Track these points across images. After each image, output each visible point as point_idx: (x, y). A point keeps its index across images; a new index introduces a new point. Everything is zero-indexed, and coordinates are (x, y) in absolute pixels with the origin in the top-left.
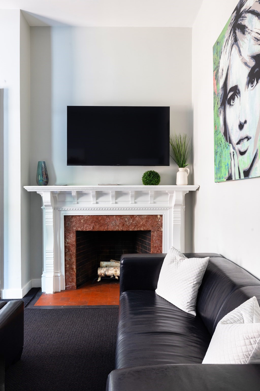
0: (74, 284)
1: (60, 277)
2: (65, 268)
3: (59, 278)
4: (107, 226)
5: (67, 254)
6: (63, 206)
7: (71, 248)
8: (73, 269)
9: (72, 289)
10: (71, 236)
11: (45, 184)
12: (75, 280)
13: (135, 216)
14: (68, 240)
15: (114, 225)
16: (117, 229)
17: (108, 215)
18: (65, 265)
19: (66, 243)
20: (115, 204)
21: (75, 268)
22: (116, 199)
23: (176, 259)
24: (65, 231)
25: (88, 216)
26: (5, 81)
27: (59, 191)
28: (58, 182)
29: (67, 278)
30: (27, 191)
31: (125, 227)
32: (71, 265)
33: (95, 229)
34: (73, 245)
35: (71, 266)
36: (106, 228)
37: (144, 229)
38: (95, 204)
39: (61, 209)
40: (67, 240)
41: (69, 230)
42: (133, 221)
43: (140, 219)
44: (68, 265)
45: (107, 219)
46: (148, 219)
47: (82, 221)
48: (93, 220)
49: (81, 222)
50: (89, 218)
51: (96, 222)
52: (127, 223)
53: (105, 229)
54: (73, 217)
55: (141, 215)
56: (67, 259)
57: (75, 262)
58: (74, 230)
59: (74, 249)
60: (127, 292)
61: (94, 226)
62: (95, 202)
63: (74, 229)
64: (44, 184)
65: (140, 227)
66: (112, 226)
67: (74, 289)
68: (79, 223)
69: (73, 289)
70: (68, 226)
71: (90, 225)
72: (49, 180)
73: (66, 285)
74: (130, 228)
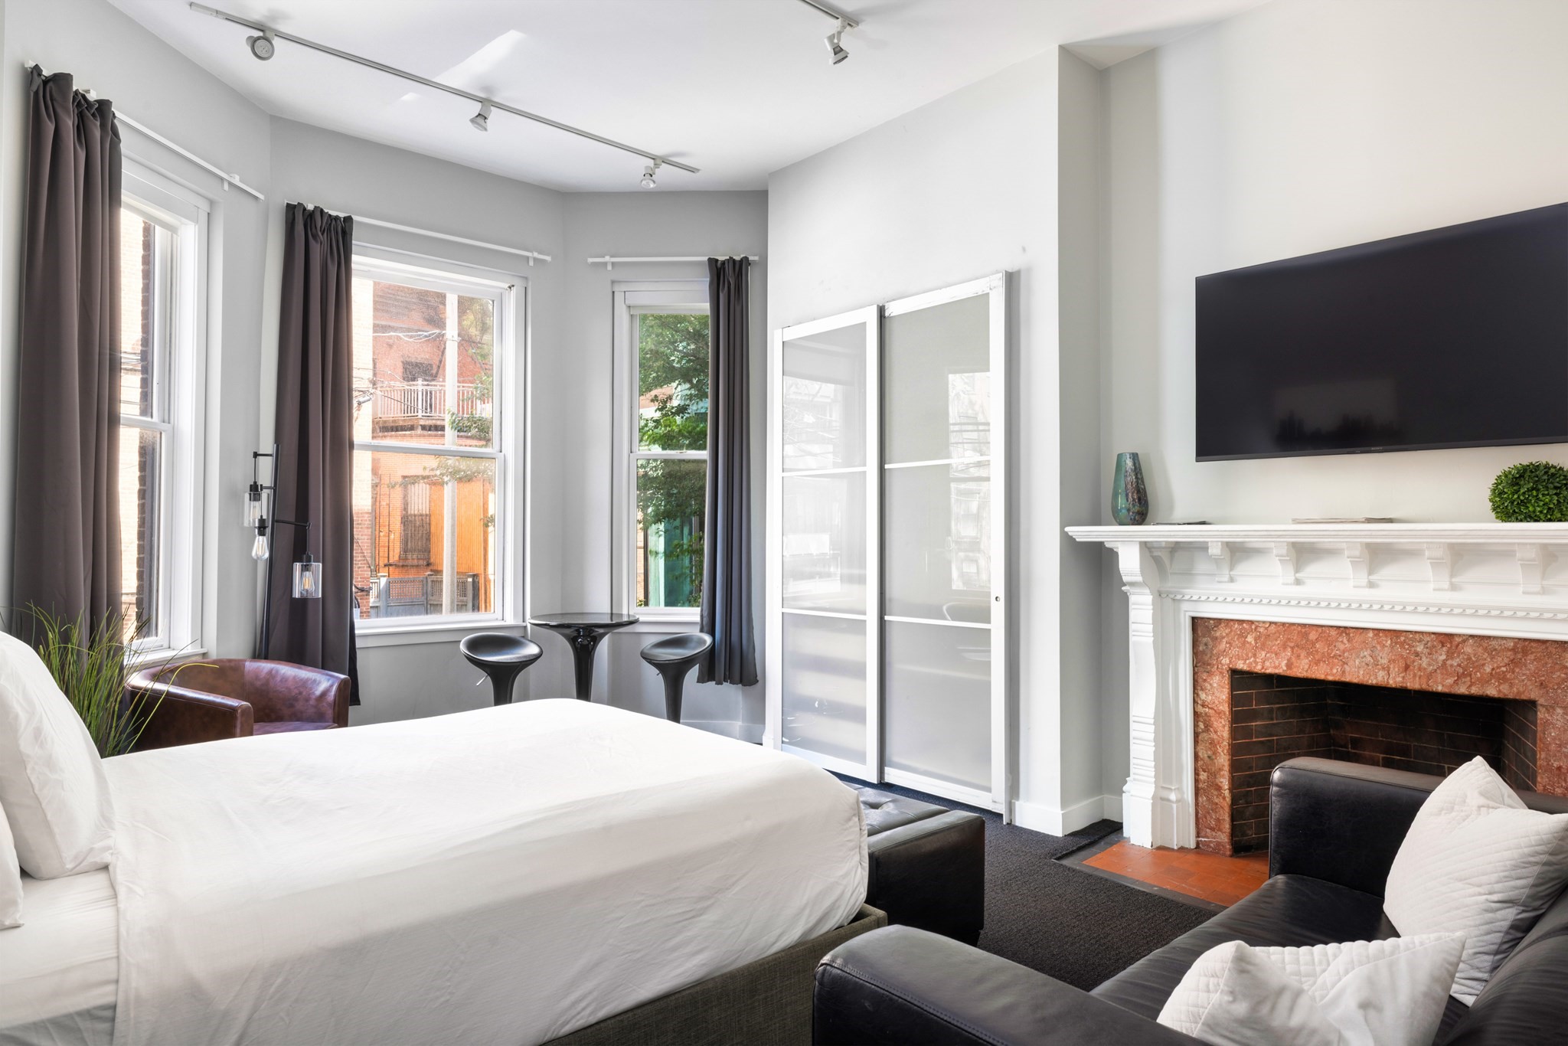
0: (1222, 837)
1: (1175, 806)
2: (1197, 781)
3: (1172, 808)
4: (1341, 663)
5: (1200, 738)
6: (1187, 588)
7: (1215, 723)
8: (1219, 788)
9: (1218, 853)
10: (1215, 685)
11: (1135, 519)
12: (1227, 826)
13: (1458, 640)
14: (1203, 696)
15: (1367, 665)
16: (1378, 678)
17: (1346, 628)
18: (1196, 773)
19: (1199, 702)
20: (1367, 589)
21: (1226, 787)
22: (1370, 573)
23: (1465, 802)
24: (1196, 666)
25: (1271, 623)
26: (1024, 249)
27: (1166, 542)
28: (1179, 514)
29: (1200, 812)
30: (1075, 539)
31: (1415, 675)
32: (1215, 775)
33: (1295, 670)
34: (1219, 713)
35: (1216, 778)
36: (1335, 671)
37: (1500, 691)
38: (1291, 584)
39: (1179, 597)
40: (1200, 693)
41: (1209, 664)
42: (1450, 655)
43: (1480, 650)
44: (1205, 774)
45: (1342, 642)
46: (1519, 656)
47: (1250, 639)
48: (1289, 639)
49: (1245, 643)
50: (1275, 633)
51: (1298, 646)
52: (1425, 662)
53: (1333, 675)
54: (1220, 624)
55: (1489, 637)
56: (1202, 754)
57: (1227, 768)
58: (1222, 665)
59: (1224, 726)
60: (1289, 878)
61: (1293, 659)
62: (1292, 579)
63: (1225, 661)
64: (1131, 519)
65: (1485, 681)
66: (1359, 668)
67: (1224, 854)
68: (1239, 645)
69: (1221, 852)
70: (1203, 652)
71: (1276, 654)
72: (1150, 508)
73: (1198, 835)
74: (1436, 682)
